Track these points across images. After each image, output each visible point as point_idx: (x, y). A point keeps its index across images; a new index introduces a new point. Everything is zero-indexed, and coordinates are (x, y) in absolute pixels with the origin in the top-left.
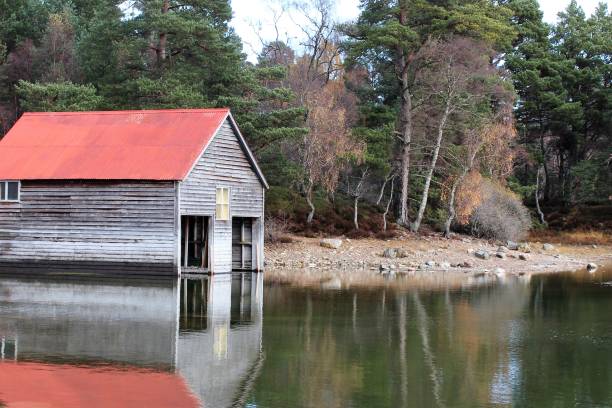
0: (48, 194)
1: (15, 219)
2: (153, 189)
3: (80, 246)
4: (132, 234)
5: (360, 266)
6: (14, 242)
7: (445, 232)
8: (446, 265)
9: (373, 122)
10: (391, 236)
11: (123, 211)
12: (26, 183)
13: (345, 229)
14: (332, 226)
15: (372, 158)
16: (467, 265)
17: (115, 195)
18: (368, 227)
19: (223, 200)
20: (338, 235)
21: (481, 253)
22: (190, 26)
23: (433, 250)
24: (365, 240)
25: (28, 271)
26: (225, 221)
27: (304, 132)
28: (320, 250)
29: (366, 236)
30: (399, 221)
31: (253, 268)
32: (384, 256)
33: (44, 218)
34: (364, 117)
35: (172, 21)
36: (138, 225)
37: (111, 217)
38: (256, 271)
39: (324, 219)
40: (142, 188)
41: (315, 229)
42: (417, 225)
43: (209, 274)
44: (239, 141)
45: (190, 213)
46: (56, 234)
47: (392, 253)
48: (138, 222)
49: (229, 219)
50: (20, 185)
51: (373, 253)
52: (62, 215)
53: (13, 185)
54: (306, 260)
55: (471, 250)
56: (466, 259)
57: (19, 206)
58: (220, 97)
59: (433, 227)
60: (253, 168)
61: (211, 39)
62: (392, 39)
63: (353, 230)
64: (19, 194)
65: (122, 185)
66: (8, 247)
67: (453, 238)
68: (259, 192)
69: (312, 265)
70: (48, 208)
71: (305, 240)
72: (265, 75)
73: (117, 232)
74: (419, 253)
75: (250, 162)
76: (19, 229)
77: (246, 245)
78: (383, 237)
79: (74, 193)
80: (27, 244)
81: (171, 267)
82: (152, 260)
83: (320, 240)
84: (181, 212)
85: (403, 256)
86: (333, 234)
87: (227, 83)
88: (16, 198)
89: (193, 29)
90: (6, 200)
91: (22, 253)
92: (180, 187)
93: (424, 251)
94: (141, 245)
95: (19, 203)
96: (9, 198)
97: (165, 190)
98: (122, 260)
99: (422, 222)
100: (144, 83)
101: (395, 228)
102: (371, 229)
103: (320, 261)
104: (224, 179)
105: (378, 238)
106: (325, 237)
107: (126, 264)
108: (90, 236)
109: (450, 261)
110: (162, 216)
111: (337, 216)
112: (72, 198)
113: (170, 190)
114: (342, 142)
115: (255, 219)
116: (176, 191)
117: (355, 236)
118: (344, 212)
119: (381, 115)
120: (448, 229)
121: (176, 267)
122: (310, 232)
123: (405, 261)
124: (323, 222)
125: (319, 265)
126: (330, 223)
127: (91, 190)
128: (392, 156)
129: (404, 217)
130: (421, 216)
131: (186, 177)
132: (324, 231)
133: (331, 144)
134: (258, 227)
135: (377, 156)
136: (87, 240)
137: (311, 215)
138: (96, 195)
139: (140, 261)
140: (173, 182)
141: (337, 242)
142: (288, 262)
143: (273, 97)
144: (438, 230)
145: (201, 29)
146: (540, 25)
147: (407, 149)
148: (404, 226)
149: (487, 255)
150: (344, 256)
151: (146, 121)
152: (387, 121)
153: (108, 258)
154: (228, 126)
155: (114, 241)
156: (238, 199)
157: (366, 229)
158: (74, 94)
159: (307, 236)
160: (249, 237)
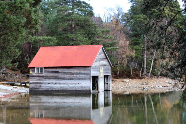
0: (52, 71)
1: (42, 78)
2: (83, 69)
3: (62, 86)
4: (78, 82)
5: (135, 87)
6: (42, 85)
7: (158, 76)
8: (161, 86)
9: (135, 44)
10: (143, 78)
11: (75, 75)
12: (45, 68)
13: (129, 76)
14: (125, 75)
15: (136, 55)
16: (167, 86)
17: (72, 71)
18: (135, 75)
19: (101, 71)
20: (127, 78)
21: (170, 82)
22: (83, 18)
23: (156, 82)
24: (135, 79)
25: (46, 93)
26: (102, 77)
27: (117, 48)
28: (123, 83)
29: (135, 78)
30: (144, 73)
31: (109, 90)
32: (142, 84)
33: (51, 78)
34: (133, 42)
35: (78, 17)
36: (79, 79)
37: (71, 77)
38: (110, 91)
39: (122, 73)
40: (80, 69)
41: (120, 76)
42: (149, 74)
43: (99, 92)
44: (105, 54)
45: (94, 75)
46: (55, 82)
47: (144, 83)
48: (79, 78)
49: (103, 76)
50: (43, 68)
51: (139, 83)
52: (56, 77)
53: (41, 69)
54: (120, 86)
55: (167, 82)
56: (166, 85)
57: (43, 75)
58: (92, 39)
59: (154, 75)
60: (108, 61)
61: (89, 21)
62: (141, 19)
63: (131, 77)
64: (43, 71)
65: (74, 68)
66: (40, 86)
67: (161, 78)
68: (110, 68)
69: (122, 88)
70: (52, 75)
71: (118, 80)
72: (104, 32)
73: (73, 81)
74: (152, 83)
75: (108, 59)
76: (44, 81)
77: (106, 83)
78: (140, 78)
79: (60, 70)
80: (46, 85)
81: (89, 91)
82: (84, 89)
83: (122, 80)
84: (92, 75)
85: (147, 84)
86: (125, 78)
87: (93, 34)
88: (42, 72)
89: (84, 19)
90: (39, 73)
91: (45, 88)
92: (91, 68)
93: (153, 82)
94: (80, 85)
95: (43, 74)
96: (40, 72)
97: (87, 69)
98: (75, 89)
99: (151, 73)
100: (70, 36)
101: (143, 75)
102: (136, 76)
103: (124, 86)
104: (101, 65)
105: (139, 78)
106: (123, 79)
107: (76, 90)
108: (65, 83)
109: (162, 85)
110: (86, 76)
111: (125, 72)
112: (59, 72)
113: (89, 69)
114: (128, 51)
115: (109, 76)
116: (90, 69)
117: (132, 78)
118: (128, 71)
119: (138, 42)
120: (159, 75)
121: (91, 91)
122: (119, 78)
123: (148, 85)
124: (122, 74)
125: (124, 88)
126: (124, 75)
127: (65, 69)
128: (141, 54)
129: (145, 72)
130: (150, 71)
131: (93, 65)
132: (123, 77)
133: (125, 52)
134: (110, 78)
135: (137, 54)
136: (64, 84)
137: (118, 72)
138: (66, 71)
139: (80, 89)
140: (89, 67)
141: (127, 80)
142: (115, 87)
143: (107, 38)
144: (155, 76)
145: (86, 19)
146: (179, 9)
147: (145, 52)
148: (145, 74)
149: (172, 83)
150: (130, 85)
151: (78, 49)
152: (139, 43)
153: (70, 89)
154: (102, 50)
155: (72, 84)
156: (105, 70)
157: (135, 76)
158: (50, 40)
159: (118, 79)
160: (107, 81)
